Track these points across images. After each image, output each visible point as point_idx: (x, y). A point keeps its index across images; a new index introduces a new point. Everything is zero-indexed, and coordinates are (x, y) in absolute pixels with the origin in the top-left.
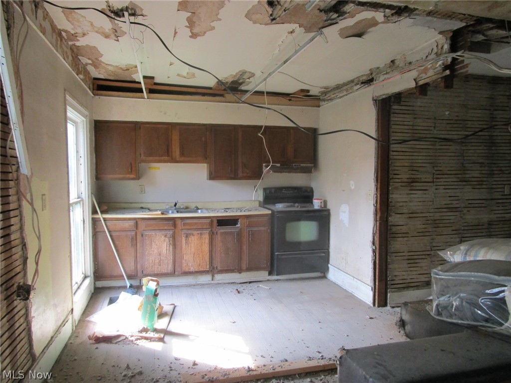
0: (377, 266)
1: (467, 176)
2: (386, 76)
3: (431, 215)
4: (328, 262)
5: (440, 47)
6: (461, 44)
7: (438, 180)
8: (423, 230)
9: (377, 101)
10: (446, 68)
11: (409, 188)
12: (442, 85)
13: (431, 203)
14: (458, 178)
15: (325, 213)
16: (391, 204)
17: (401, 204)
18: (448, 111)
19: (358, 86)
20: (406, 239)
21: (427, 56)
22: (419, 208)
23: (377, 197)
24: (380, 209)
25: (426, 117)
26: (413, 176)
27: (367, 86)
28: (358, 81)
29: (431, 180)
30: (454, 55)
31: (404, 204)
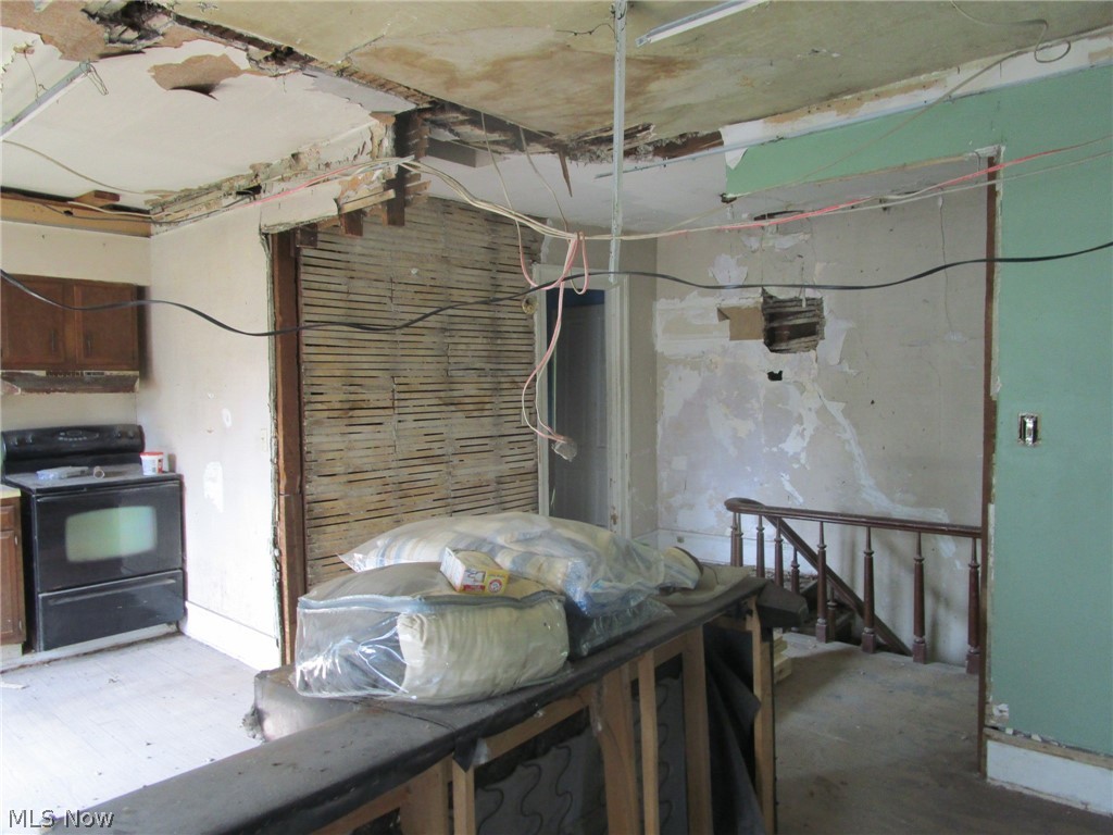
0: (286, 593)
1: (455, 393)
2: (283, 185)
3: (391, 473)
4: (185, 597)
5: (376, 141)
6: (414, 142)
7: (403, 403)
8: (379, 505)
9: (270, 237)
10: (389, 184)
11: (346, 421)
12: (384, 217)
13: (391, 450)
14: (440, 398)
15: (171, 484)
16: (308, 457)
17: (330, 456)
18: (416, 267)
19: (231, 199)
20: (344, 527)
21: (355, 156)
22: (365, 460)
23: (277, 444)
24: (286, 469)
25: (374, 277)
26: (353, 397)
27: (248, 200)
28: (232, 188)
29: (389, 404)
30: (401, 161)
31: (336, 455)
